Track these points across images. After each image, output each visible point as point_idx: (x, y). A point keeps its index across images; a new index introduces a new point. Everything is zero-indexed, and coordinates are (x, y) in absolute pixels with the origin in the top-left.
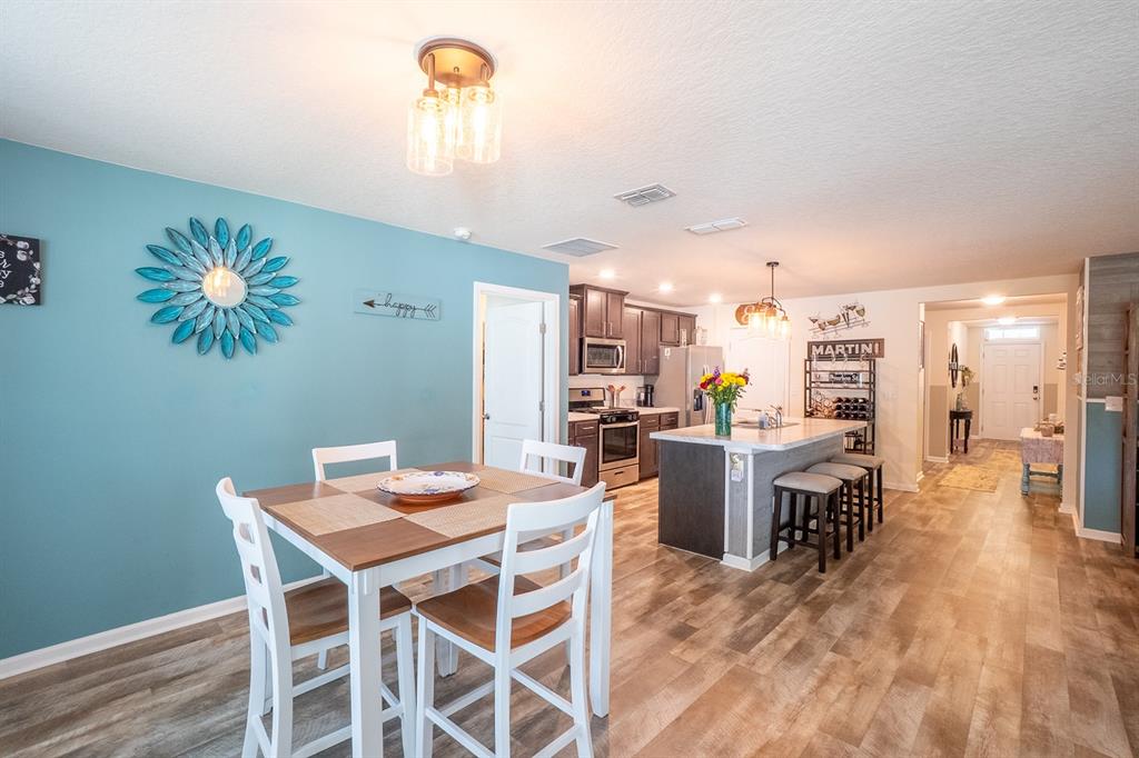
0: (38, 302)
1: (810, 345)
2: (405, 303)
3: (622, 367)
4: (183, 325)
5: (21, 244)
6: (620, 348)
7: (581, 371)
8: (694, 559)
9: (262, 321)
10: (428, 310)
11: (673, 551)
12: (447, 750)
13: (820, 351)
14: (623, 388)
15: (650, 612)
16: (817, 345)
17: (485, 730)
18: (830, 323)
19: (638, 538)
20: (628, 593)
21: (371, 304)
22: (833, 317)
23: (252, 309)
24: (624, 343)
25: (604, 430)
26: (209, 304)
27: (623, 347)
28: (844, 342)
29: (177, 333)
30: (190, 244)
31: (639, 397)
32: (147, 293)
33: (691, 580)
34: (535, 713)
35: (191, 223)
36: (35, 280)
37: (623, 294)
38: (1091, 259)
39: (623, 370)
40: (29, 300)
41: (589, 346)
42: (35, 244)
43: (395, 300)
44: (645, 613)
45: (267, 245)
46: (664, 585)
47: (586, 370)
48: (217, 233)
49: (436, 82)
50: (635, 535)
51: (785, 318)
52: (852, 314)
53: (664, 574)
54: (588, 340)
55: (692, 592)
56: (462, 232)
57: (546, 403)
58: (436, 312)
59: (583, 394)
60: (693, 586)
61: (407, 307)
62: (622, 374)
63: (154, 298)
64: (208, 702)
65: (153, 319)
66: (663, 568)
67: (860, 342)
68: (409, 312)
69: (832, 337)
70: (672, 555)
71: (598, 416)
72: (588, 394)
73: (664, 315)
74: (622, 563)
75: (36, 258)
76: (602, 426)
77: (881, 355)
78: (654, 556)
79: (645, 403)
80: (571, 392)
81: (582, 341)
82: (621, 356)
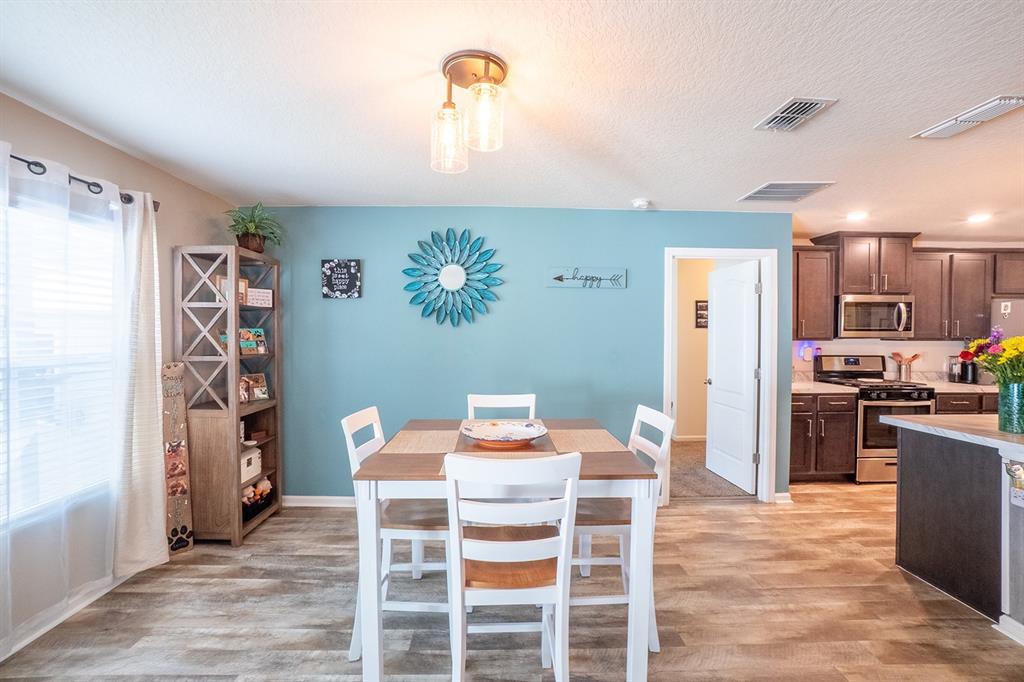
0: (360, 296)
2: (592, 274)
3: (907, 329)
4: (428, 305)
5: (353, 264)
6: (902, 306)
7: (836, 335)
8: (942, 604)
9: (477, 299)
10: (614, 279)
11: (909, 580)
12: (490, 663)
14: (915, 357)
15: (803, 639)
17: (528, 664)
19: (865, 549)
20: (791, 606)
21: (560, 279)
23: (471, 291)
24: (911, 298)
25: (866, 408)
26: (443, 290)
27: (909, 305)
29: (425, 310)
30: (432, 249)
31: (951, 369)
32: (409, 285)
33: (907, 627)
34: (578, 675)
35: (433, 236)
36: (358, 283)
37: (909, 237)
39: (911, 334)
40: (356, 295)
41: (847, 304)
42: (358, 262)
43: (583, 273)
44: (794, 638)
45: (481, 241)
46: (856, 617)
47: (843, 333)
48: (448, 240)
49: (454, 86)
50: (866, 544)
53: (865, 604)
55: (893, 643)
56: (639, 203)
57: (762, 371)
58: (623, 281)
59: (848, 363)
60: (904, 636)
61: (593, 279)
62: (910, 339)
63: (413, 288)
64: (401, 558)
65: (411, 302)
66: (873, 597)
68: (595, 283)
70: (906, 585)
71: (856, 390)
72: (856, 362)
73: (998, 255)
74: (813, 571)
75: (359, 270)
76: (862, 403)
78: (873, 577)
79: (963, 378)
80: (818, 359)
81: (837, 300)
82: (904, 316)
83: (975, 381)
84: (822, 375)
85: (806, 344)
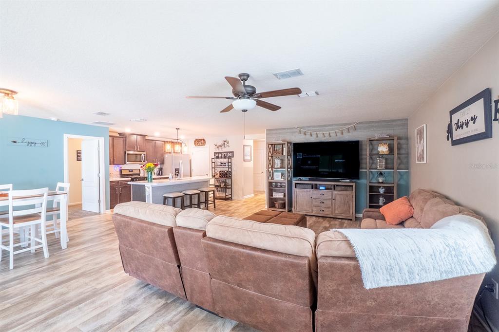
1: (215, 153)
2: (31, 141)
3: (144, 161)
6: (143, 155)
7: (125, 163)
10: (42, 144)
13: (217, 155)
16: (217, 153)
18: (220, 146)
21: (15, 142)
22: (220, 144)
24: (145, 153)
27: (145, 155)
28: (224, 153)
37: (145, 136)
38: (267, 130)
41: (128, 154)
43: (27, 141)
47: (127, 163)
51: (186, 146)
52: (226, 143)
54: (127, 152)
56: (54, 119)
57: (100, 174)
58: (46, 144)
59: (129, 171)
61: (32, 143)
67: (228, 152)
68: (33, 145)
69: (220, 151)
71: (130, 179)
72: (132, 171)
77: (233, 157)
79: (159, 174)
80: (121, 171)
81: (125, 152)
82: (143, 158)
83: (162, 175)
84: (122, 175)
85: (117, 166)
